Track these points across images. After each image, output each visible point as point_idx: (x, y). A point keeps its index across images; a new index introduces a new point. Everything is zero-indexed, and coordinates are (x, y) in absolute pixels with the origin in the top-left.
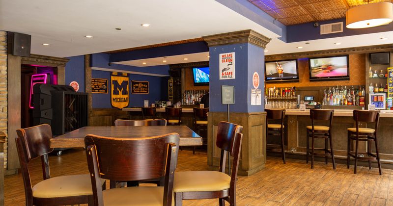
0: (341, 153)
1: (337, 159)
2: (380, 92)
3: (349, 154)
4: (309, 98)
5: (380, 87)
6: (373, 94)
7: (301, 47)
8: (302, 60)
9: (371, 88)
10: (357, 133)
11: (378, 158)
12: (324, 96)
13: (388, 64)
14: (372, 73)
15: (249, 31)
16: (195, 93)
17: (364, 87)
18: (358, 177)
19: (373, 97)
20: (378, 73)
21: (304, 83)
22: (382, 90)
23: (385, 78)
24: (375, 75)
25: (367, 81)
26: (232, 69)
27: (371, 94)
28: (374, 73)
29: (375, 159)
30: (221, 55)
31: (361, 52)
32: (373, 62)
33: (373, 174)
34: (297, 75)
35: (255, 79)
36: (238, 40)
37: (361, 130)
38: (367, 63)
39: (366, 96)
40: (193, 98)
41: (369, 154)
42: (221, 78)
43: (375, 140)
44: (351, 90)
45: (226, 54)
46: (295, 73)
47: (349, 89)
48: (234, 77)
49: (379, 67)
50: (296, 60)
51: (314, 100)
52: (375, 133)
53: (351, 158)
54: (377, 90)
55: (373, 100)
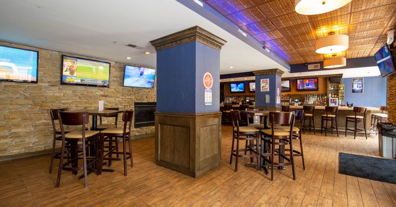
0: (318, 127)
1: (316, 130)
2: (335, 97)
3: (322, 127)
4: (296, 100)
5: (335, 95)
6: (331, 98)
7: (296, 75)
8: (292, 80)
9: (330, 95)
10: (327, 117)
11: (337, 129)
12: (304, 99)
13: (339, 83)
14: (331, 88)
15: (277, 69)
16: (231, 97)
17: (326, 94)
18: (327, 137)
19: (331, 100)
20: (334, 87)
21: (293, 92)
22: (336, 96)
23: (338, 90)
24: (332, 89)
25: (328, 92)
26: (268, 86)
27: (330, 98)
28: (331, 87)
29: (336, 130)
30: (261, 80)
31: (325, 77)
32: (331, 82)
33: (335, 136)
34: (290, 88)
35: (278, 91)
36: (271, 73)
37: (329, 116)
38: (328, 82)
39: (328, 99)
40: (230, 99)
41: (332, 127)
42: (261, 91)
43: (336, 120)
44: (319, 96)
45: (264, 80)
46: (289, 87)
47: (318, 95)
48: (268, 90)
49: (334, 84)
50: (290, 80)
51: (299, 101)
52: (336, 117)
53: (324, 129)
54: (333, 96)
55: (331, 102)
